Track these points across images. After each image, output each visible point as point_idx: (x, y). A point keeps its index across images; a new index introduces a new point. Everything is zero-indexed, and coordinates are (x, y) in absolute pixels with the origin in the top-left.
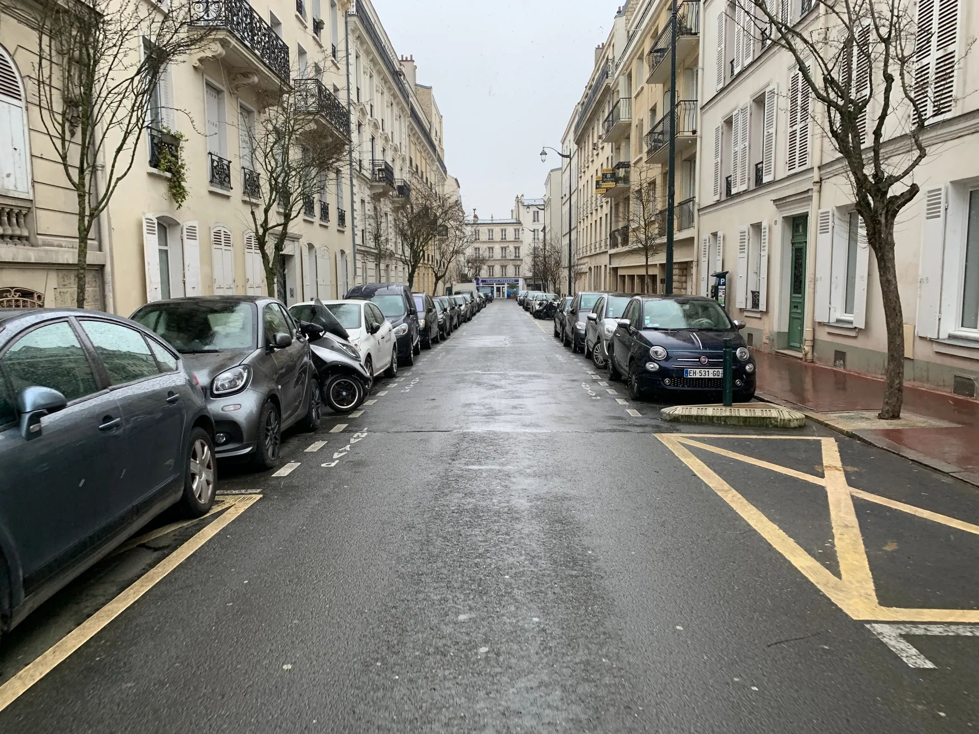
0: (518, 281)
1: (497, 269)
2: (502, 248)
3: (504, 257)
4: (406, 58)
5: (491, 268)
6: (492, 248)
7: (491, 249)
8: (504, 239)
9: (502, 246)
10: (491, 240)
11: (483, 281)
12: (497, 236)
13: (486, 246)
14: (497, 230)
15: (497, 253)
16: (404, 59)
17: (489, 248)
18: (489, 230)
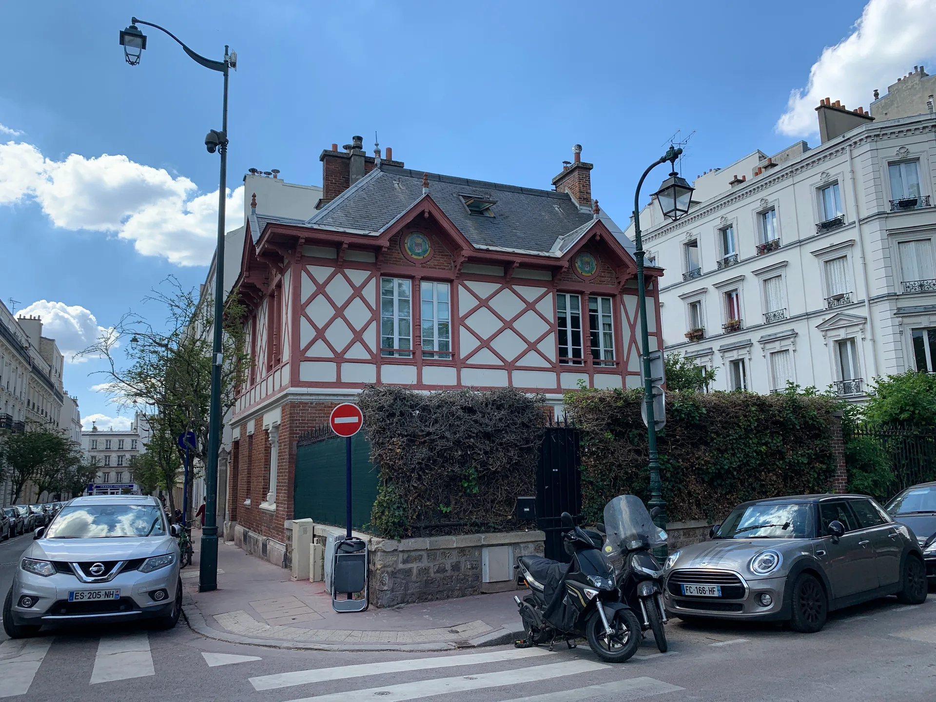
0: (132, 486)
1: (113, 475)
2: (119, 457)
3: (120, 465)
4: (35, 317)
5: (106, 474)
6: (109, 457)
7: (107, 458)
8: (120, 449)
9: (119, 454)
10: (108, 449)
11: (97, 487)
12: (115, 445)
13: (102, 455)
14: (115, 440)
15: (114, 462)
16: (33, 318)
17: (106, 457)
18: (107, 441)
